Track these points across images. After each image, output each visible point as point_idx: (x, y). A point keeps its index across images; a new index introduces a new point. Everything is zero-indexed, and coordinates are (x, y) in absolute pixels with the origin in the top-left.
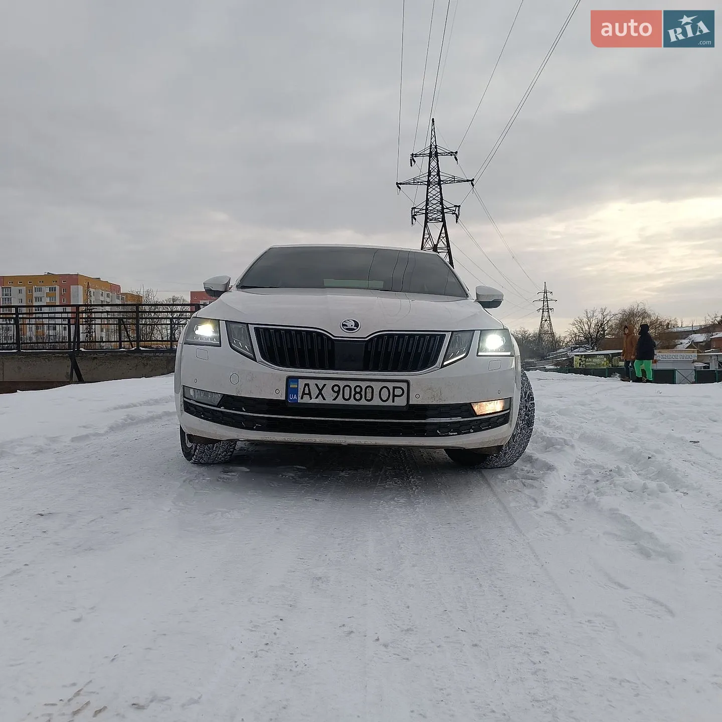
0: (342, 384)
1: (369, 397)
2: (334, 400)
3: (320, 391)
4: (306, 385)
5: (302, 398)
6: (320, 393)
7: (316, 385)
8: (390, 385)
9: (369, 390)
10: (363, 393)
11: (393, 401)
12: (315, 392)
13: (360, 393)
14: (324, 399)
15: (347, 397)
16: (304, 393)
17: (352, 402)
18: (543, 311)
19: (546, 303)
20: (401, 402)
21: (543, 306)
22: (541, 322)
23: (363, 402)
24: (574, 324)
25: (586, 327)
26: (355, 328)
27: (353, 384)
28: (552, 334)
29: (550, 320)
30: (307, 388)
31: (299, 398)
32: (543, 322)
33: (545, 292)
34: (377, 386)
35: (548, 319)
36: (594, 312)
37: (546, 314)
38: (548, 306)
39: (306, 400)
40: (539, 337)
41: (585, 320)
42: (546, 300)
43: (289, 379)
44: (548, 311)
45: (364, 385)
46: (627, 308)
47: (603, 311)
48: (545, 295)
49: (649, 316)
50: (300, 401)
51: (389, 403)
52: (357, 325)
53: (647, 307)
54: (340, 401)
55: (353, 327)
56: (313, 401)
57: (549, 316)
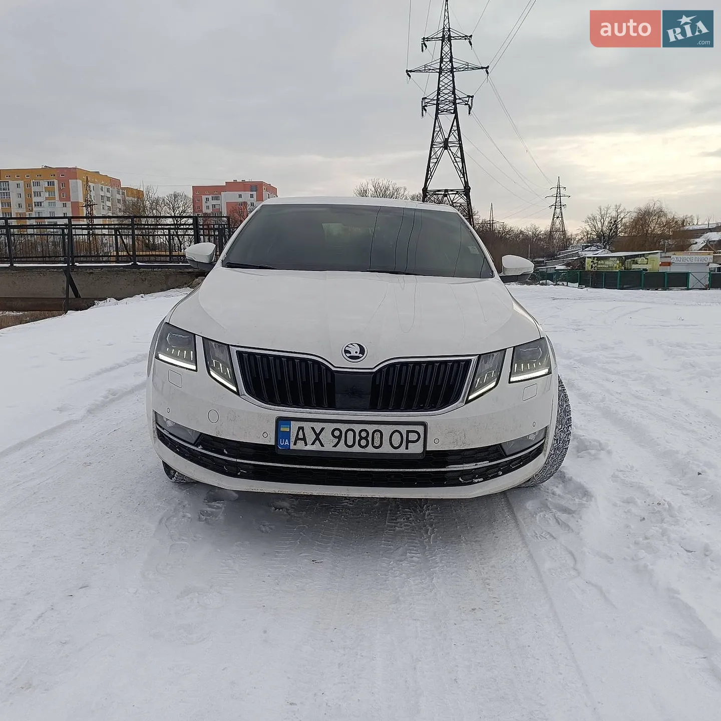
0: (344, 427)
1: (377, 443)
2: (335, 446)
3: (318, 435)
4: (300, 428)
5: (295, 444)
6: (317, 438)
7: (313, 428)
8: (403, 429)
9: (377, 435)
10: (370, 439)
11: (407, 448)
12: (311, 437)
13: (366, 438)
14: (322, 445)
15: (350, 443)
16: (297, 439)
17: (357, 449)
18: (555, 208)
19: (558, 199)
20: (416, 449)
21: (556, 202)
22: (553, 219)
23: (370, 449)
24: (586, 222)
25: (600, 225)
26: (361, 355)
27: (357, 428)
28: (564, 232)
29: (562, 217)
30: (301, 432)
31: (292, 444)
32: (555, 219)
33: (559, 187)
34: (387, 430)
35: (560, 216)
36: (608, 209)
37: (558, 210)
38: (560, 202)
39: (300, 446)
40: (550, 235)
41: (598, 217)
42: (558, 196)
43: (280, 421)
44: (561, 207)
45: (371, 428)
46: (643, 206)
47: (617, 208)
48: (559, 191)
49: (665, 215)
50: (292, 447)
51: (402, 450)
52: (362, 350)
53: (664, 206)
54: (341, 448)
55: (357, 355)
56: (309, 447)
57: (562, 213)
